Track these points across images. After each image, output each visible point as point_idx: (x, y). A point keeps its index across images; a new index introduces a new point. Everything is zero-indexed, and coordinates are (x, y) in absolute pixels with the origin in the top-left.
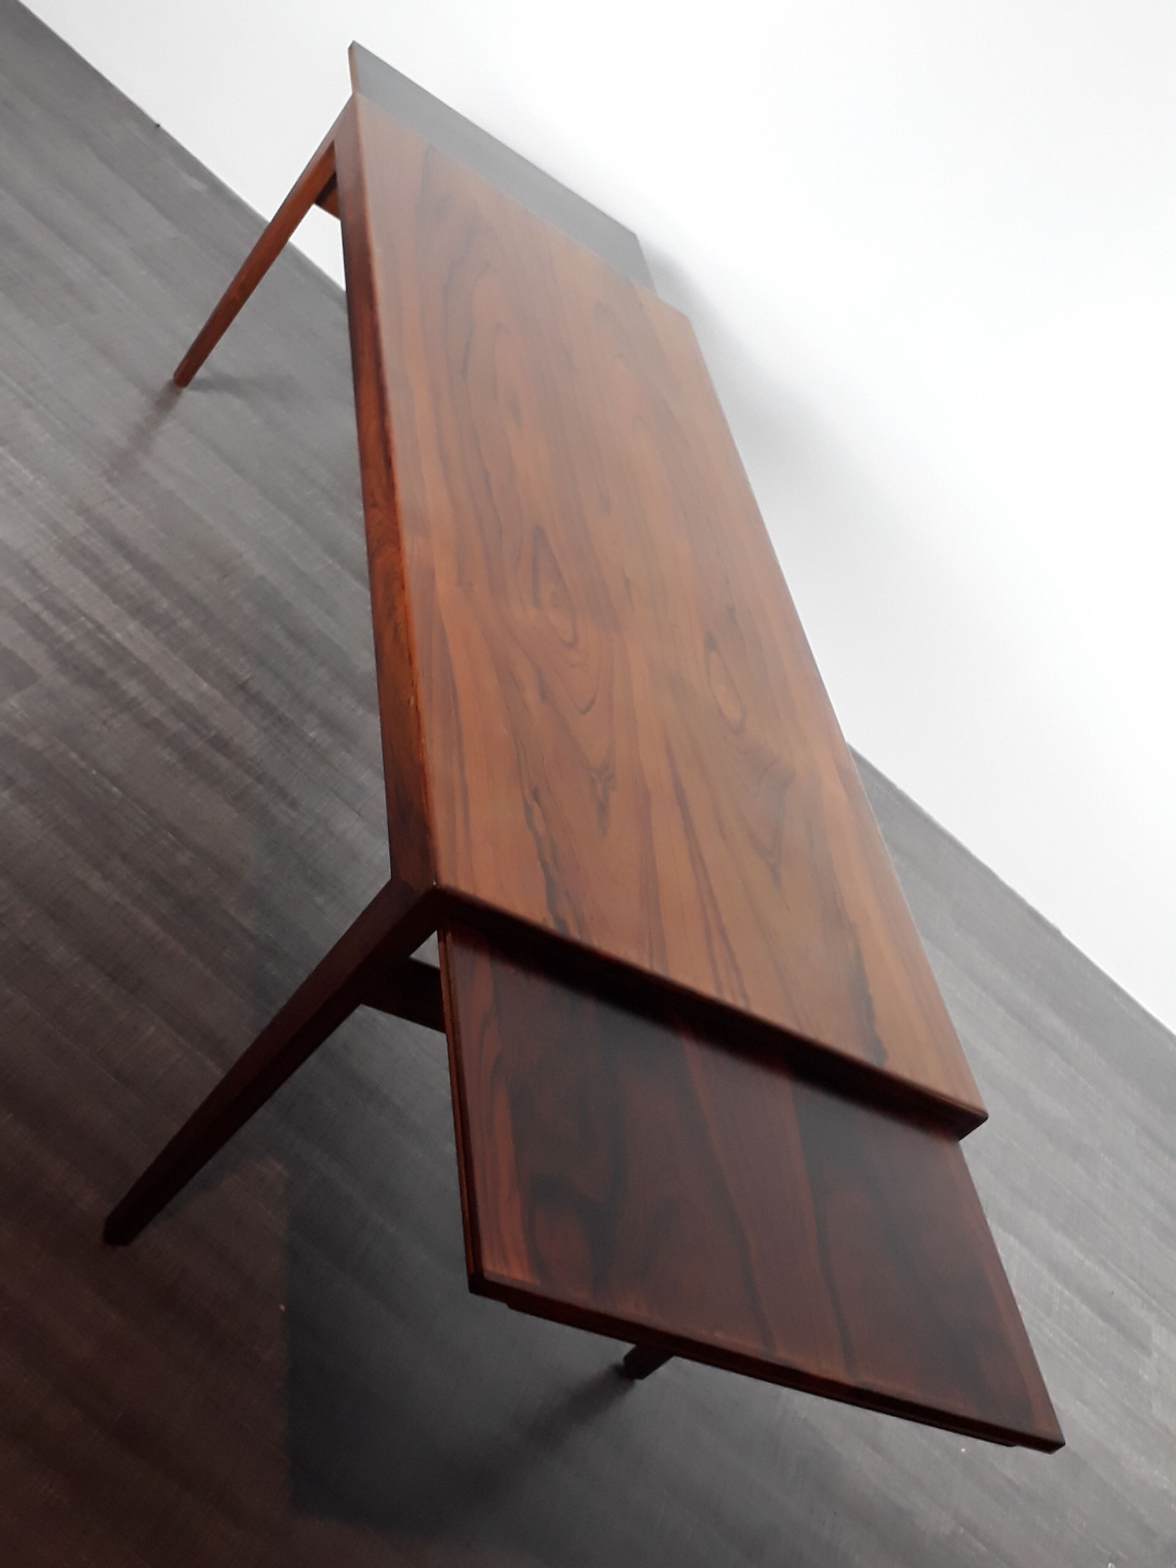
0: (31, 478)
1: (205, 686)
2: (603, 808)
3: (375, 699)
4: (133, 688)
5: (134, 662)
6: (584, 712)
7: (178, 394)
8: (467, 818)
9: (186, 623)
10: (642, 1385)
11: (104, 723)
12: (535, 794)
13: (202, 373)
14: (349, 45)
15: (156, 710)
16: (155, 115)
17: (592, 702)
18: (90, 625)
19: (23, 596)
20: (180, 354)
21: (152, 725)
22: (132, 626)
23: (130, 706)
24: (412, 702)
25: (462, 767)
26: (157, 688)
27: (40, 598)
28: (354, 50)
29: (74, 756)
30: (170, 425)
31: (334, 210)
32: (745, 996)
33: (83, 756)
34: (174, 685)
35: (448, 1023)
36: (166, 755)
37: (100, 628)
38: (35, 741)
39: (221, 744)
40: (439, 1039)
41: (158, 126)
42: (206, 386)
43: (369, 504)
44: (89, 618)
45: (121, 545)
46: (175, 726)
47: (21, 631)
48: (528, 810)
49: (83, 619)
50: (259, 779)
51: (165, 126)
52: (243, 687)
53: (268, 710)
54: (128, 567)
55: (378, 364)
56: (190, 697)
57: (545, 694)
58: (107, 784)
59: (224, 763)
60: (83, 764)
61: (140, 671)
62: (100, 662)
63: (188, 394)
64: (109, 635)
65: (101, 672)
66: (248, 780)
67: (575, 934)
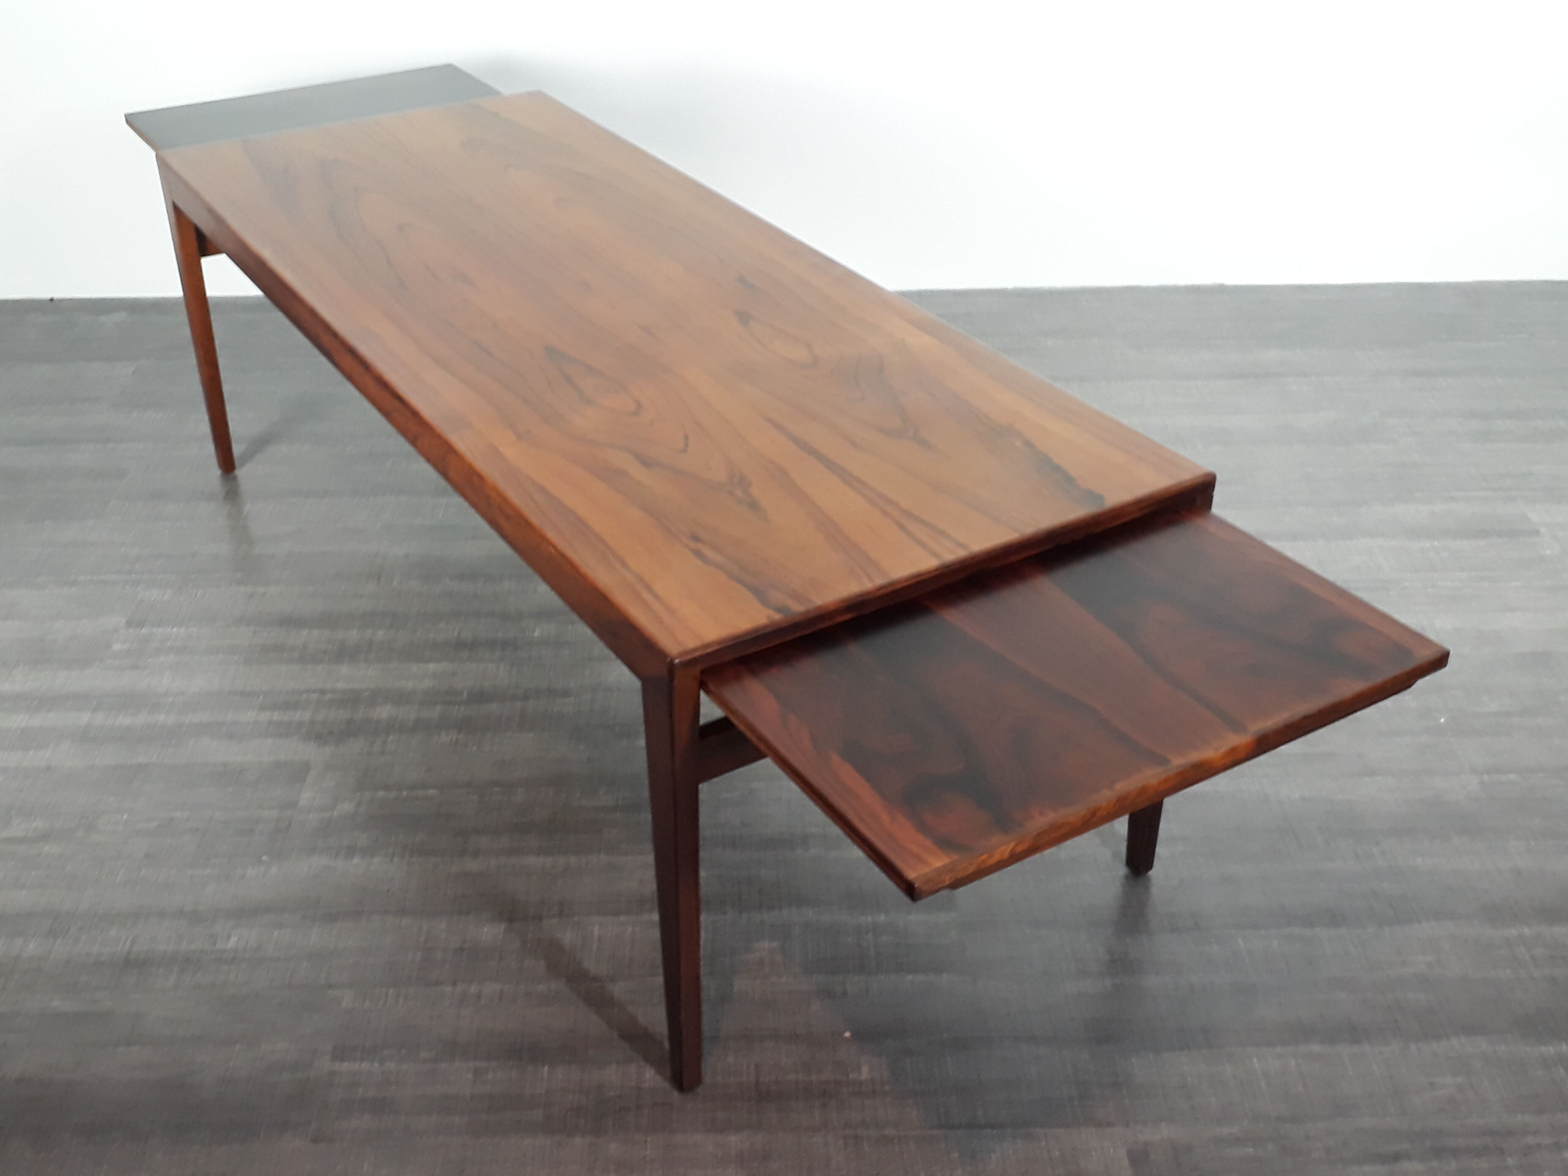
0: (183, 630)
1: (431, 666)
2: (754, 506)
3: (529, 570)
4: (383, 712)
5: (367, 694)
6: (684, 450)
7: (235, 478)
8: (656, 596)
9: (381, 634)
10: (1156, 872)
11: (382, 753)
12: (696, 538)
13: (237, 449)
14: (124, 119)
15: (409, 713)
16: (46, 295)
17: (686, 438)
18: (314, 696)
19: (250, 716)
20: (210, 448)
21: (420, 726)
22: (344, 669)
23: (390, 727)
24: (553, 551)
25: (624, 564)
26: (401, 698)
27: (262, 708)
28: (131, 120)
29: (381, 794)
30: (248, 508)
31: (217, 251)
32: (961, 545)
33: (386, 788)
34: (410, 685)
35: (762, 747)
36: (446, 738)
37: (322, 692)
38: (346, 807)
39: (480, 697)
40: (767, 765)
41: (52, 300)
42: (249, 456)
43: (413, 441)
44: (308, 691)
45: (289, 622)
46: (434, 713)
47: (269, 741)
48: (698, 554)
49: (305, 696)
50: (526, 697)
51: (57, 295)
52: (460, 645)
53: (491, 644)
54: (305, 632)
55: (335, 335)
56: (427, 684)
57: (646, 463)
58: (421, 793)
59: (494, 708)
60: (392, 795)
61: (377, 697)
62: (343, 714)
63: (241, 472)
64: (333, 691)
65: (350, 722)
66: (519, 704)
67: (798, 608)
